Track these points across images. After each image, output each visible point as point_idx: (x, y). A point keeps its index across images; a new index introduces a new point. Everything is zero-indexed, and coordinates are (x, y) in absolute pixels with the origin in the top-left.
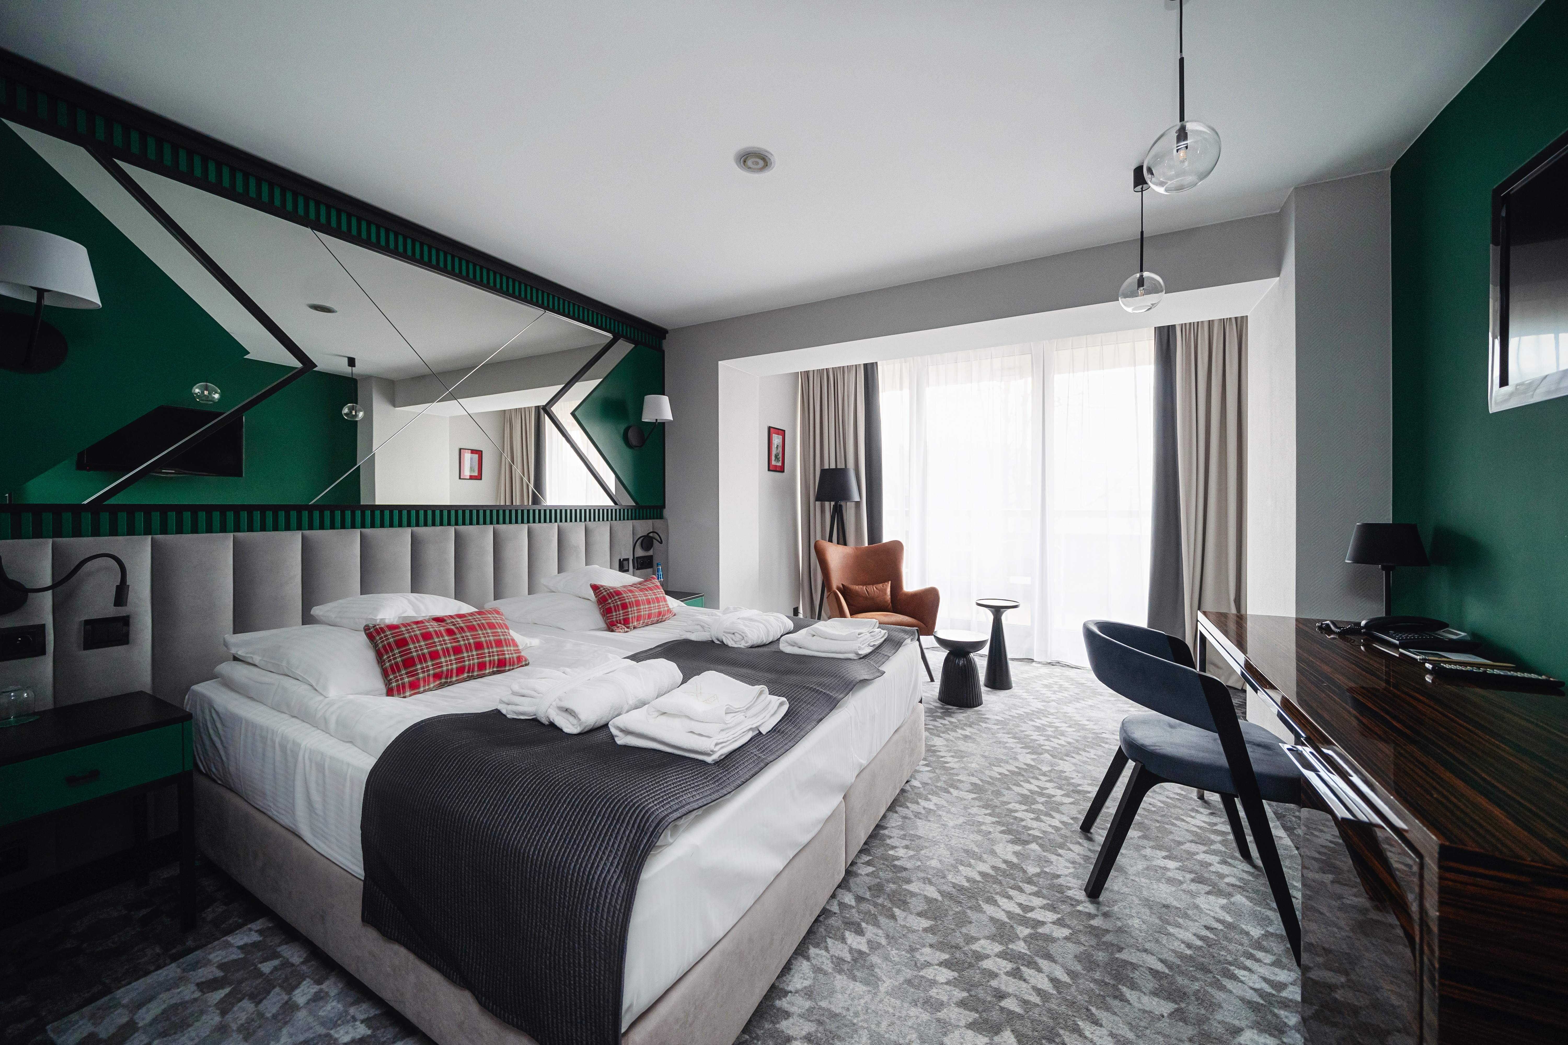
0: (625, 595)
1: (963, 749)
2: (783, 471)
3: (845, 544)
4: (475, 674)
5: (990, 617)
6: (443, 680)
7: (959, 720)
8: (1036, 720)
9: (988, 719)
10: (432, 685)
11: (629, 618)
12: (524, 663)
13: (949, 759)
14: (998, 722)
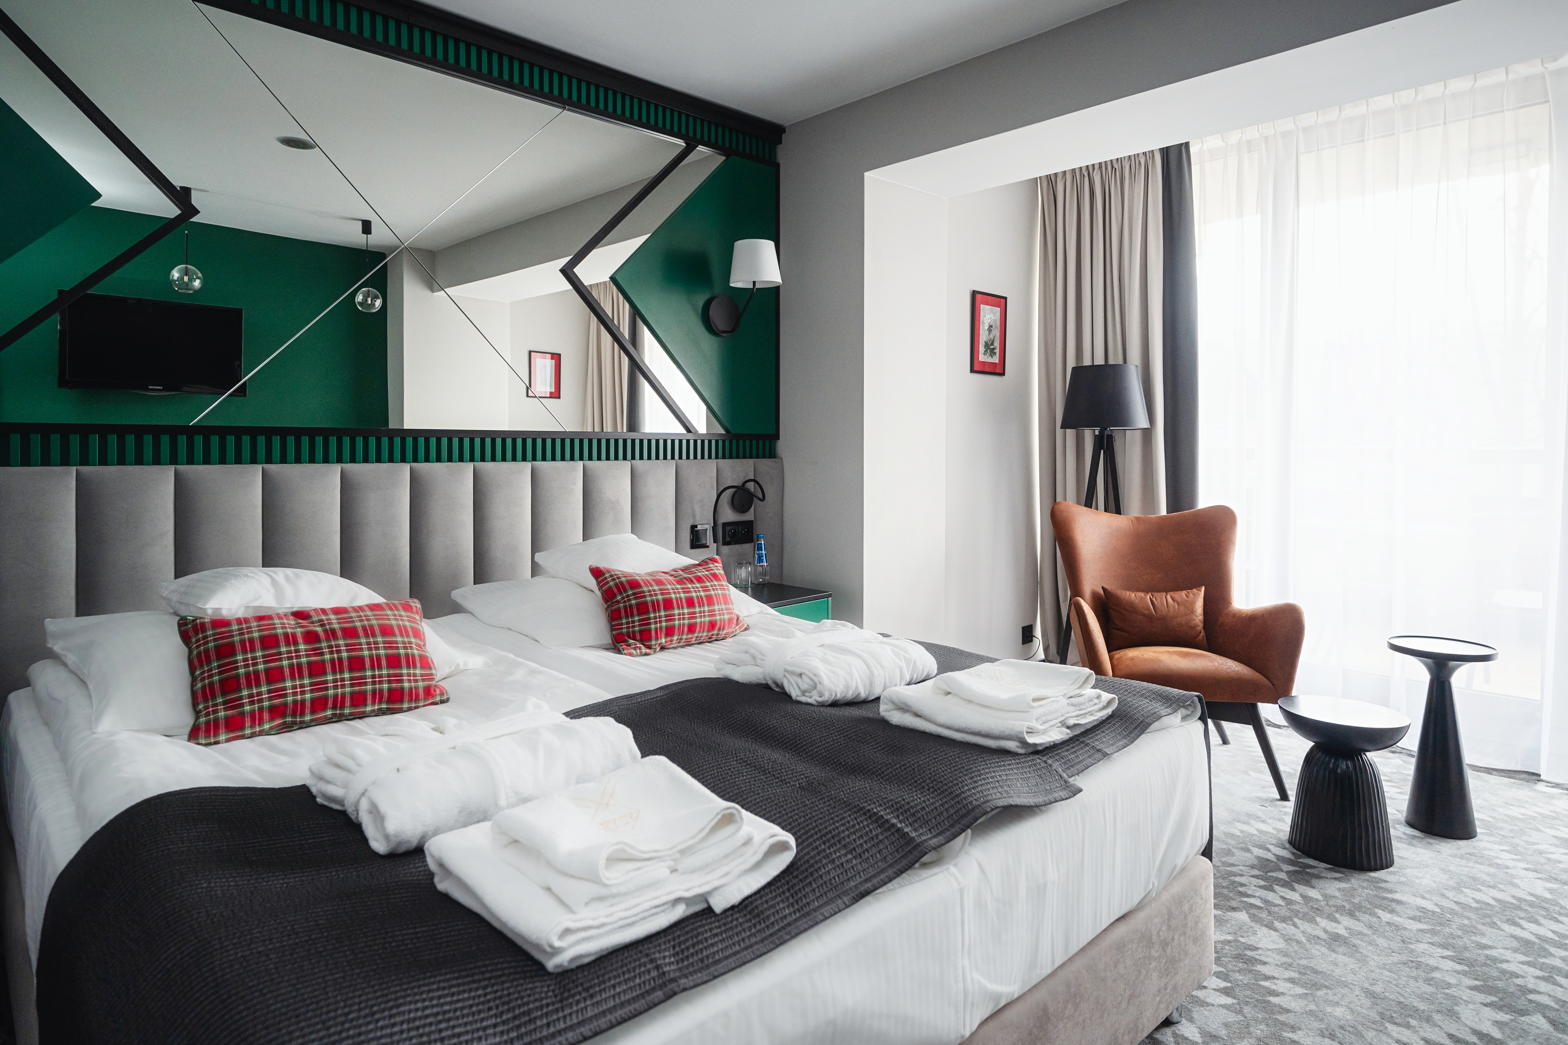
0: (645, 589)
1: (1323, 966)
2: (1003, 374)
3: (1118, 511)
4: (347, 711)
5: (1422, 676)
6: (289, 719)
7: (1326, 897)
8: (1523, 923)
9: (1399, 902)
10: (267, 726)
11: (649, 631)
12: (438, 699)
13: (1281, 986)
14: (1422, 915)
